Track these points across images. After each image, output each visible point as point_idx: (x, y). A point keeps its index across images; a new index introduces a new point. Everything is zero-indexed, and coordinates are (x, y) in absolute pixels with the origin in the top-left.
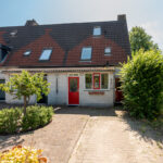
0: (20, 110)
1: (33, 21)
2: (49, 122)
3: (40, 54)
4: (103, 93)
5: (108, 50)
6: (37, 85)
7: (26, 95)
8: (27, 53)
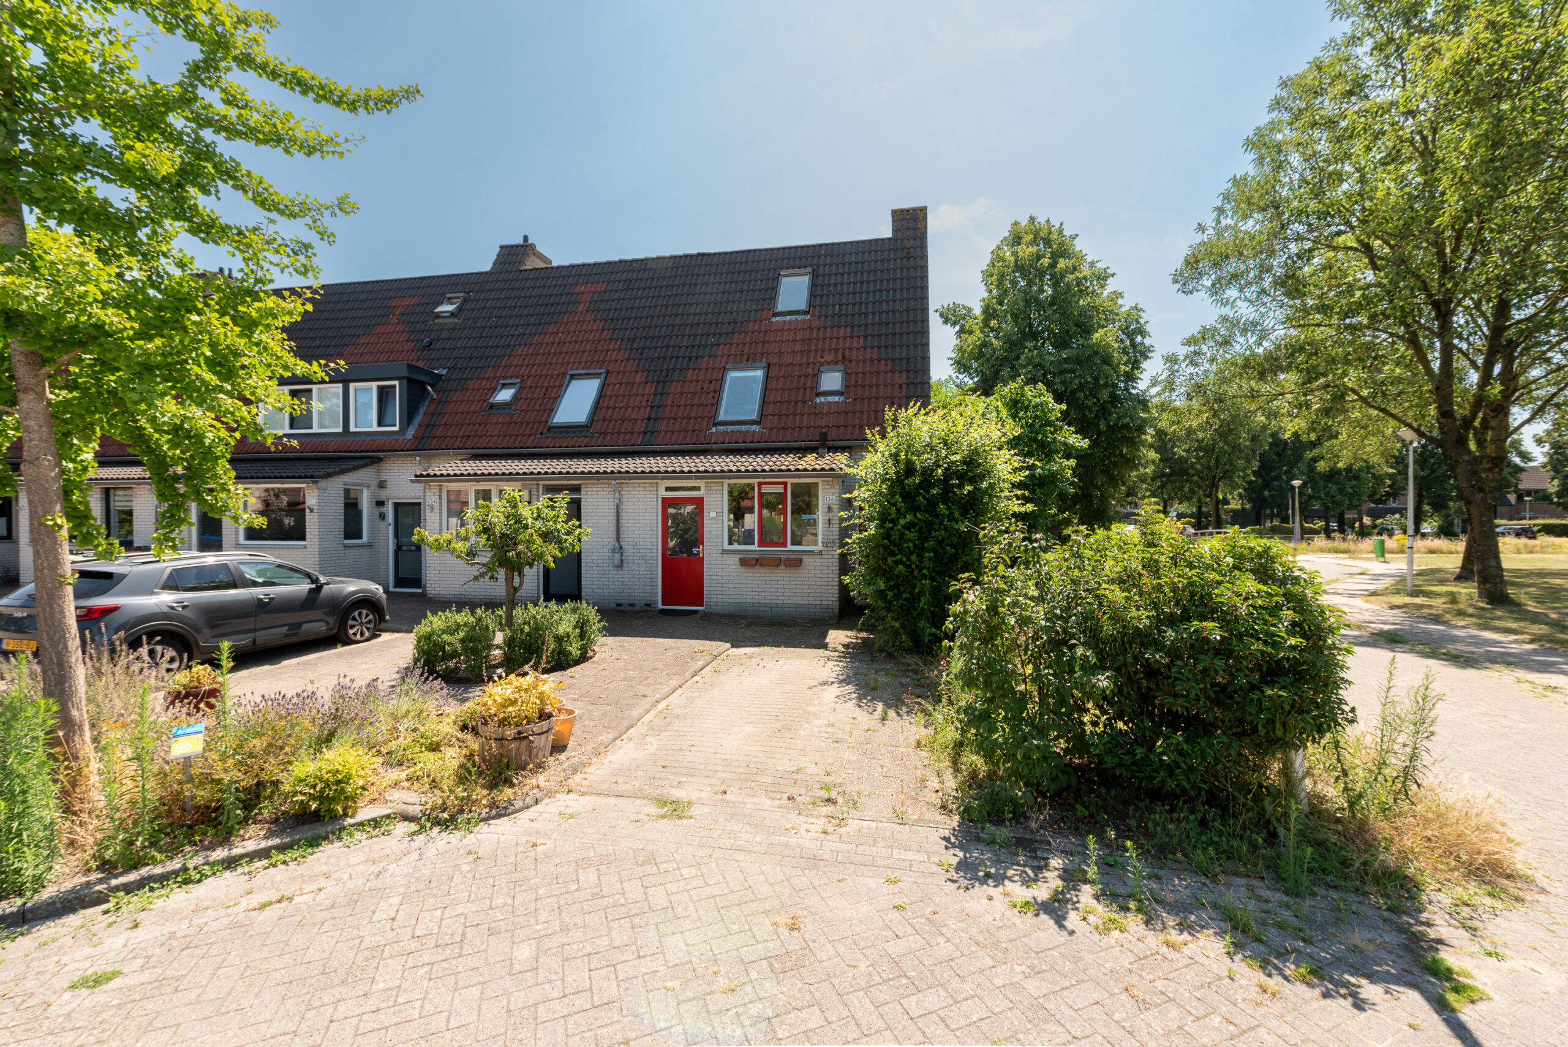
0: (490, 619)
1: (525, 248)
2: (583, 658)
3: (552, 397)
4: (795, 563)
5: (832, 380)
6: (547, 536)
7: (514, 567)
8: (505, 395)
